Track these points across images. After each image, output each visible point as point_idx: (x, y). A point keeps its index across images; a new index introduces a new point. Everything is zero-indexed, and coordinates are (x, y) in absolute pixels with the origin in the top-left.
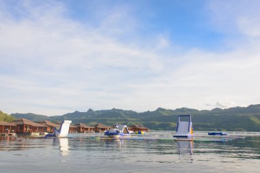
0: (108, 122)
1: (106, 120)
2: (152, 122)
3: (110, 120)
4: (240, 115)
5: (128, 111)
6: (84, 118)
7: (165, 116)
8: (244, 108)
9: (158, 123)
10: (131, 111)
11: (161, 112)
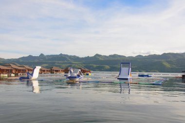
0: (56, 64)
1: (55, 63)
2: (91, 65)
3: (58, 63)
4: (156, 60)
5: (73, 56)
6: (36, 61)
7: (101, 60)
8: (159, 55)
9: (95, 66)
10: (75, 56)
11: (98, 57)
